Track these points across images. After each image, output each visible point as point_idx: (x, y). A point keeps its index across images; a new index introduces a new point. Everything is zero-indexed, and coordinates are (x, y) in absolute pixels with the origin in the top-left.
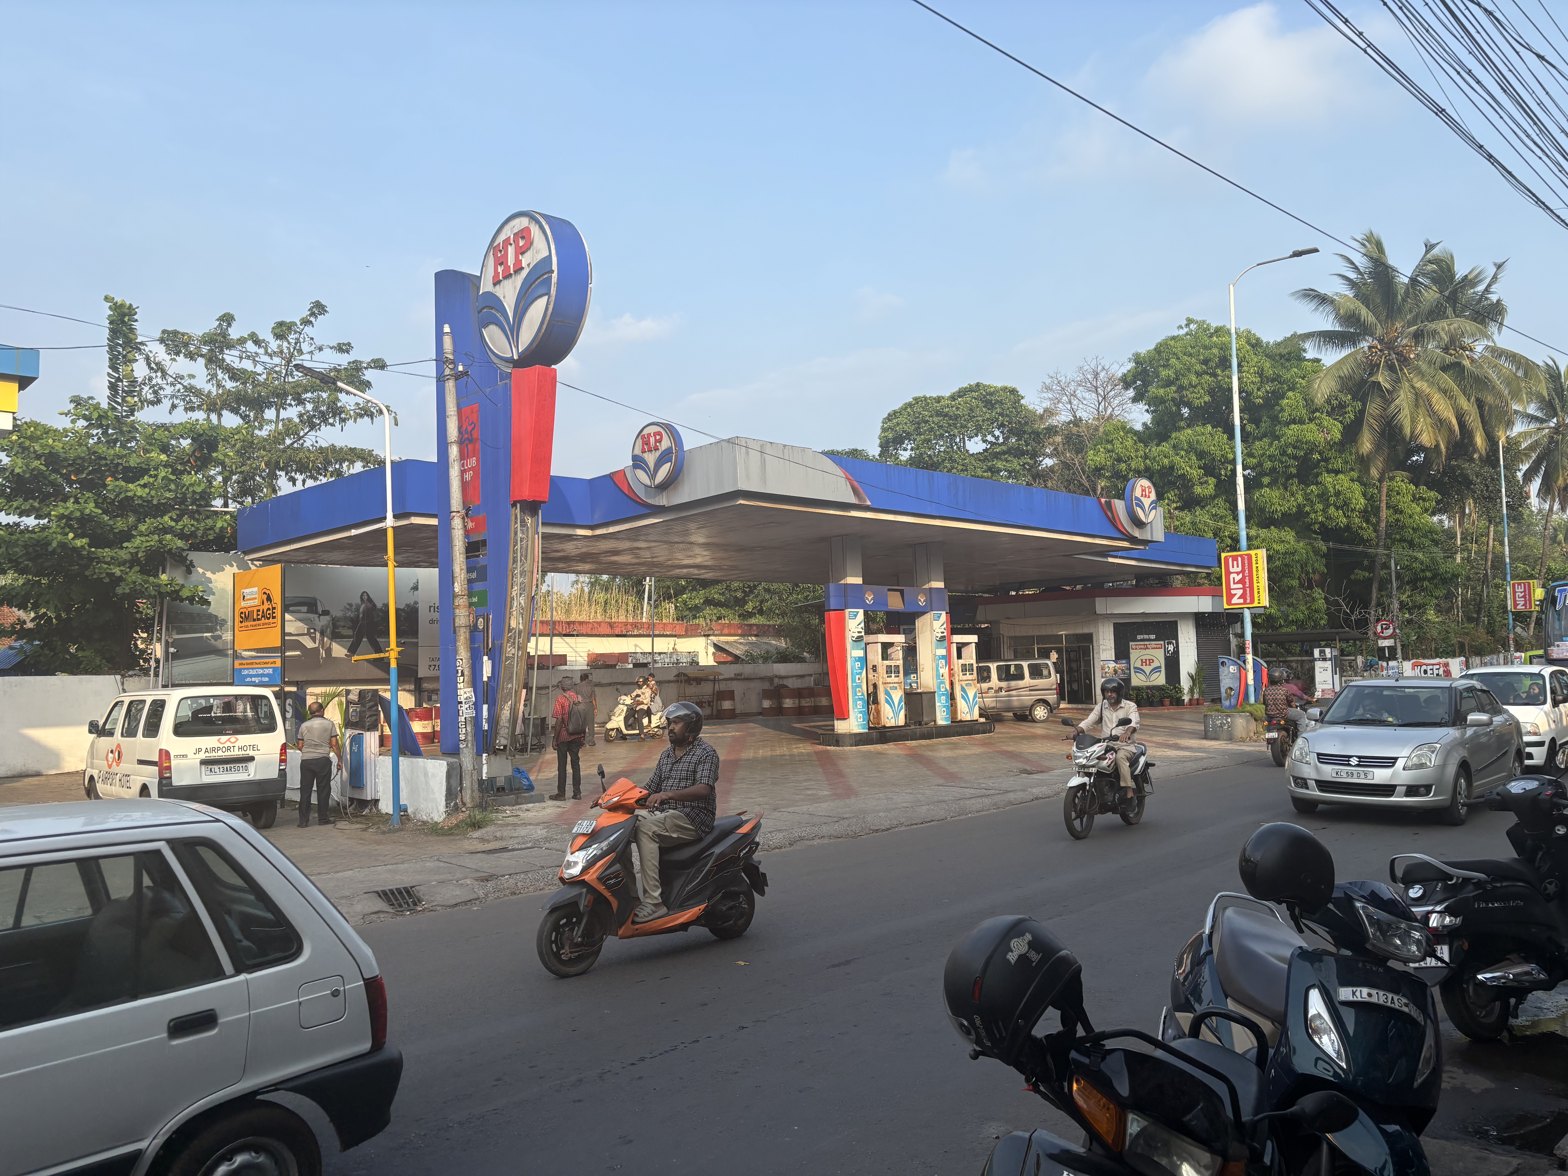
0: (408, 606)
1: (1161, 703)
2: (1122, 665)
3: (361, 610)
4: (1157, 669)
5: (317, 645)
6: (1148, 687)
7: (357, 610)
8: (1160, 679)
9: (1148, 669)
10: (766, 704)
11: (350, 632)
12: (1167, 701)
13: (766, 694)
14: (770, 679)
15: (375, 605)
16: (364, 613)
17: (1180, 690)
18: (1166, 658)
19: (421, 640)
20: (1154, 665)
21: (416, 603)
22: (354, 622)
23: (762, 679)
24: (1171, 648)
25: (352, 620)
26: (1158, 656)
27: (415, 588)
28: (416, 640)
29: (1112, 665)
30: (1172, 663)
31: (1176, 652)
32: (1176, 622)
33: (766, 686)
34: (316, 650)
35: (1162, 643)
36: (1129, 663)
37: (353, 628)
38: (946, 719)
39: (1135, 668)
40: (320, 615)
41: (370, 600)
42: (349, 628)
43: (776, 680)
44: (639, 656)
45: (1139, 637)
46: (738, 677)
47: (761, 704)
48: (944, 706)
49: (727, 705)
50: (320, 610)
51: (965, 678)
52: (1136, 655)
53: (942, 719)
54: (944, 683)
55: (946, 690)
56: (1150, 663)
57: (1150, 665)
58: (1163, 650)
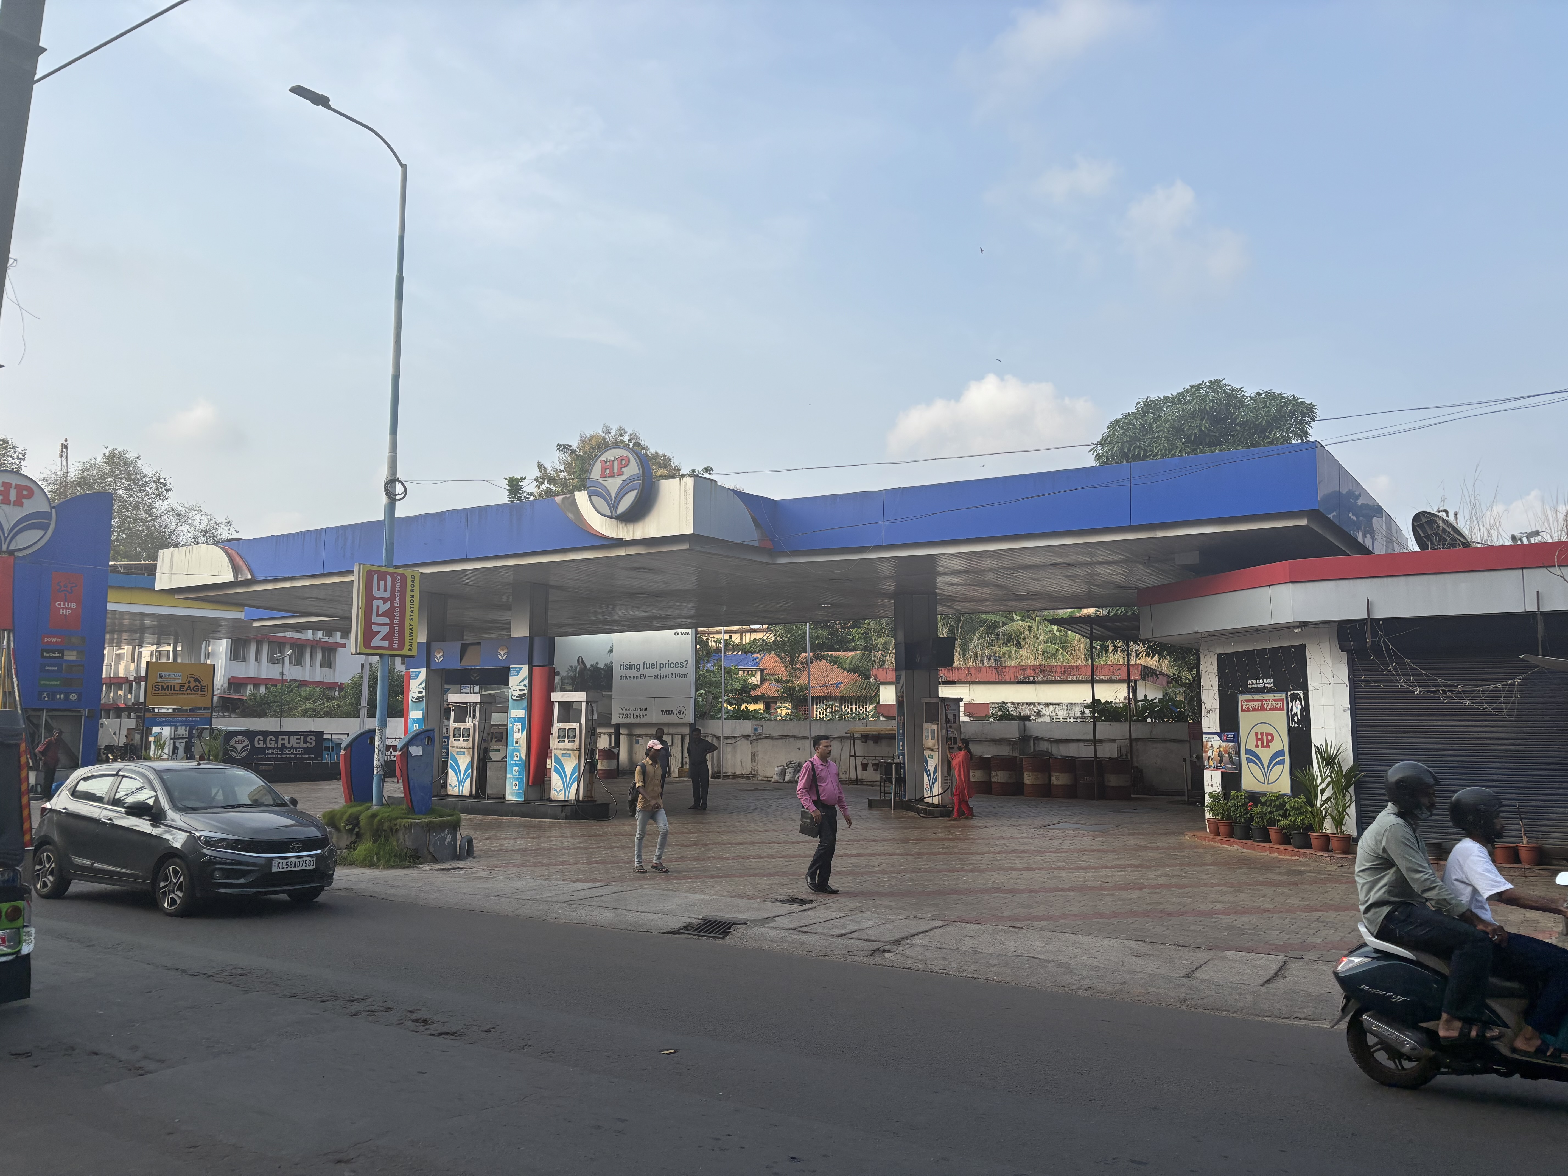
0: (606, 665)
2: (1230, 743)
6: (1266, 798)
7: (575, 670)
8: (1283, 780)
15: (586, 666)
16: (579, 673)
19: (615, 693)
21: (611, 663)
22: (573, 681)
26: (1279, 727)
27: (611, 651)
28: (610, 693)
29: (1219, 742)
30: (1299, 741)
32: (1301, 647)
36: (1237, 740)
37: (572, 685)
38: (518, 795)
41: (583, 662)
45: (1253, 683)
48: (517, 779)
51: (561, 746)
52: (1248, 724)
53: (512, 794)
54: (518, 751)
55: (521, 758)
56: (1268, 741)
57: (1268, 747)
58: (1285, 711)
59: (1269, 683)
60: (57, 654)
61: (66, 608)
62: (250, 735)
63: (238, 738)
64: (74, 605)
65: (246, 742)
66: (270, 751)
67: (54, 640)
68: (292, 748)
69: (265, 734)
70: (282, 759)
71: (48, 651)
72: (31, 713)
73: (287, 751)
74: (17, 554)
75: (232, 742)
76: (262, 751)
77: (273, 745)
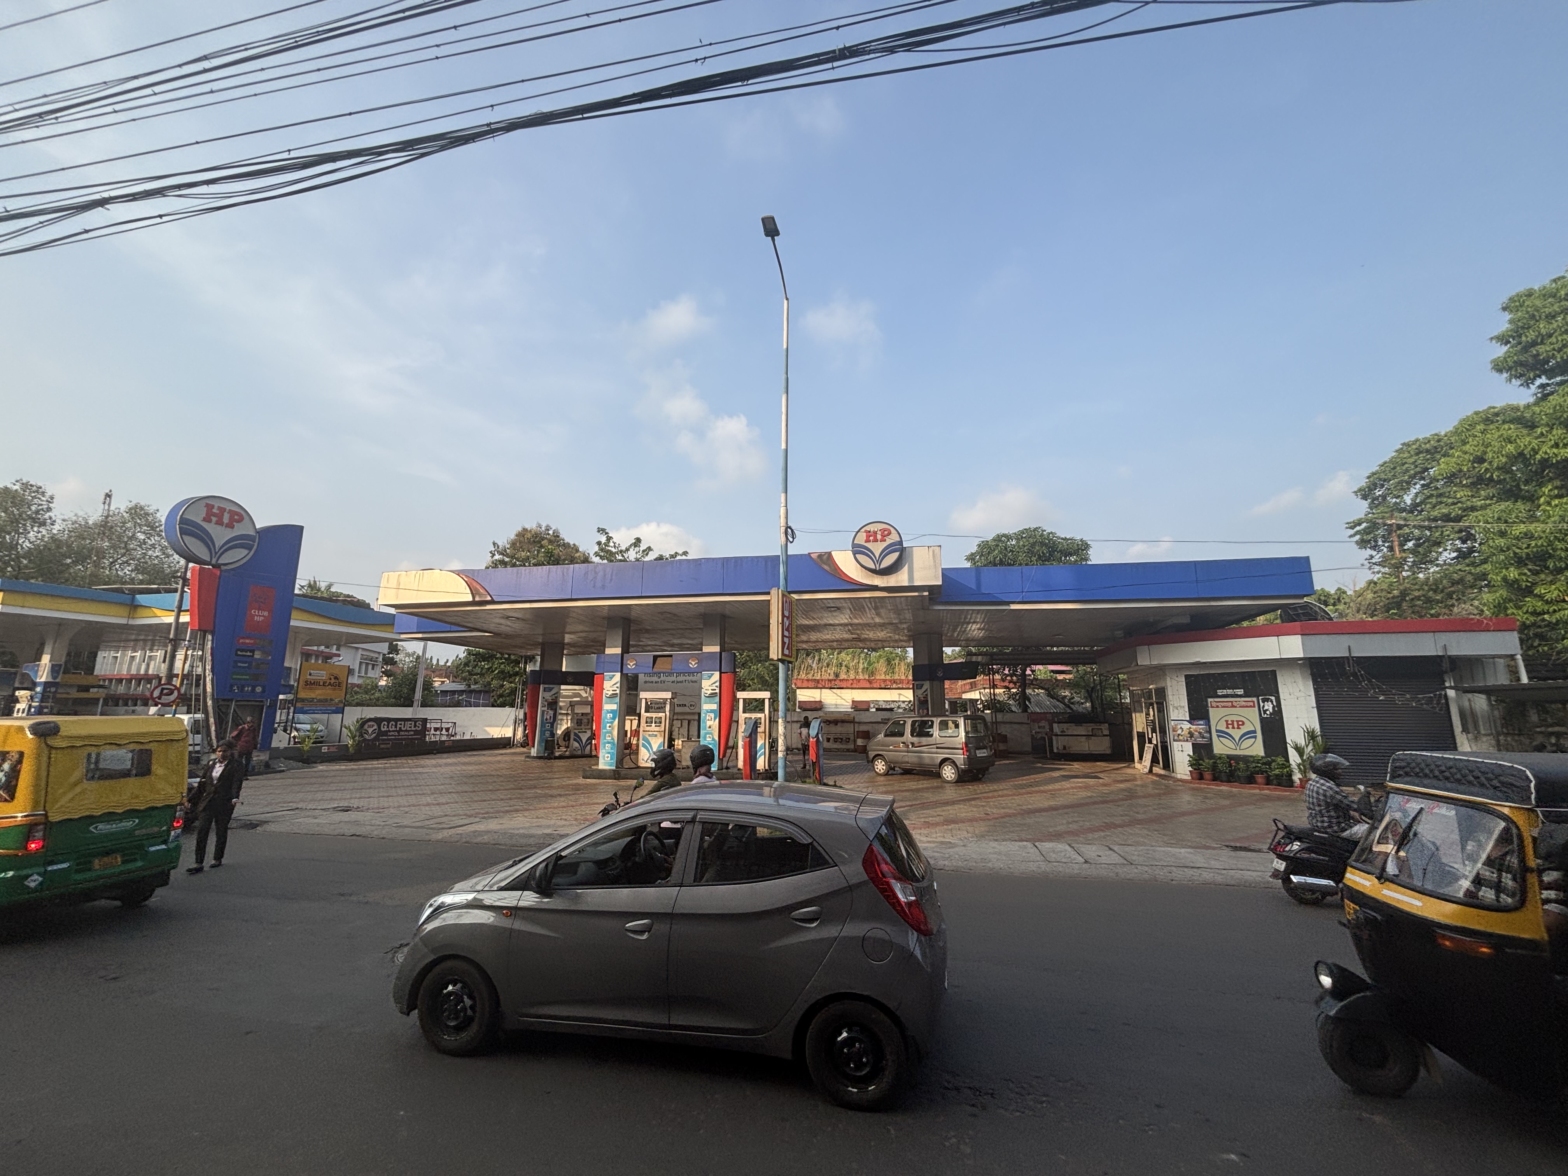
2: (1200, 727)
4: (1250, 734)
6: (1242, 758)
8: (1256, 748)
9: (1237, 734)
12: (1260, 778)
17: (1285, 763)
18: (1263, 720)
20: (1244, 729)
24: (1269, 707)
26: (1251, 717)
29: (1186, 726)
30: (1273, 726)
31: (1278, 711)
32: (1274, 673)
35: (1255, 699)
36: (1208, 724)
39: (1217, 731)
45: (1220, 692)
52: (1218, 714)
54: (711, 734)
56: (1238, 725)
57: (1238, 728)
58: (1256, 709)
59: (1240, 692)
60: (249, 654)
61: (259, 616)
62: (378, 721)
63: (370, 723)
64: (266, 614)
65: (376, 727)
66: (391, 734)
67: (247, 641)
68: (406, 731)
69: (389, 720)
70: (399, 739)
71: (242, 651)
72: (221, 703)
73: (402, 733)
74: (223, 568)
75: (366, 727)
76: (386, 733)
77: (394, 729)
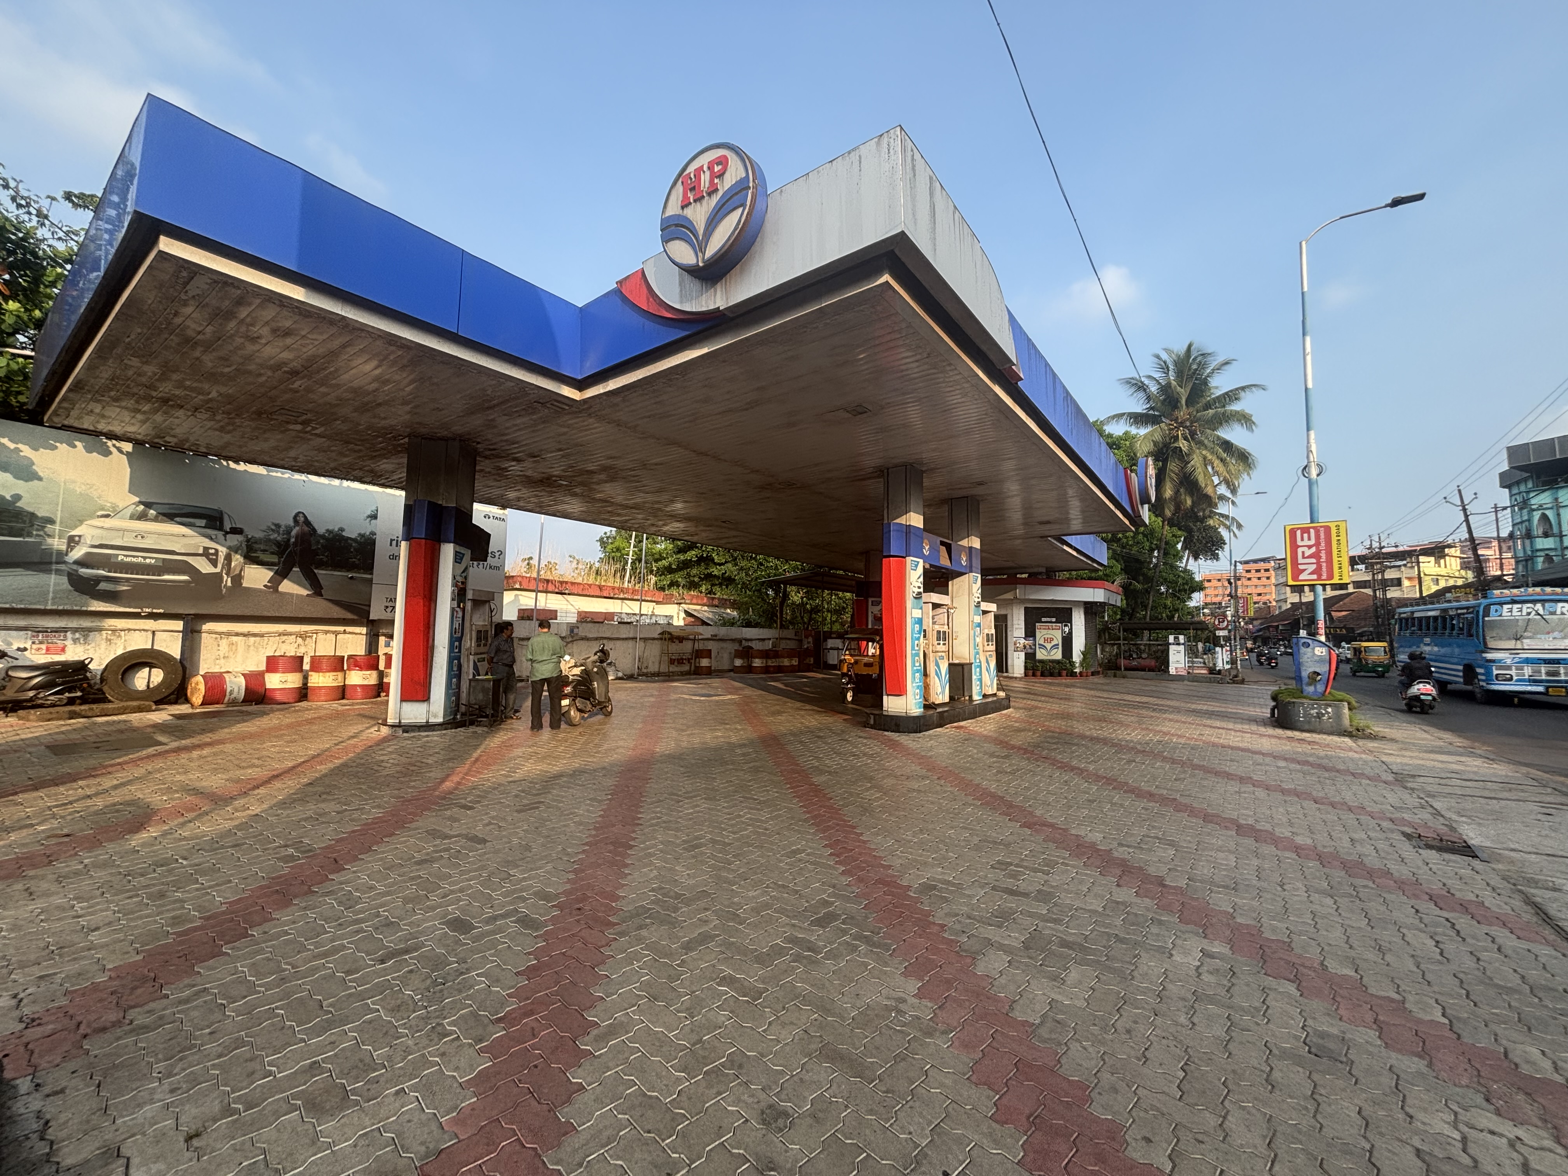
0: (362, 536)
1: (1060, 675)
2: (1030, 642)
3: (294, 533)
4: (1056, 646)
5: (218, 570)
6: (1050, 661)
7: (288, 533)
8: (1058, 655)
9: (1049, 646)
10: (738, 662)
11: (275, 559)
12: (1064, 673)
13: (738, 654)
14: (740, 641)
15: (314, 530)
16: (297, 537)
17: (1072, 664)
18: (1063, 638)
19: (376, 577)
20: (1053, 643)
21: (373, 533)
22: (282, 548)
23: (733, 640)
24: (1067, 629)
25: (278, 544)
26: (1057, 636)
27: (374, 517)
28: (369, 576)
29: (1022, 641)
30: (1067, 642)
31: (1070, 633)
32: (1071, 609)
33: (736, 646)
34: (219, 576)
35: (1060, 625)
36: (1035, 640)
37: (280, 554)
39: (1039, 644)
40: (227, 533)
41: (307, 522)
42: (272, 553)
43: (745, 643)
44: (624, 616)
45: (1043, 619)
46: (714, 638)
47: (733, 662)
49: (705, 662)
50: (227, 526)
52: (1041, 634)
57: (1050, 642)
58: (1060, 631)
59: (1054, 620)
